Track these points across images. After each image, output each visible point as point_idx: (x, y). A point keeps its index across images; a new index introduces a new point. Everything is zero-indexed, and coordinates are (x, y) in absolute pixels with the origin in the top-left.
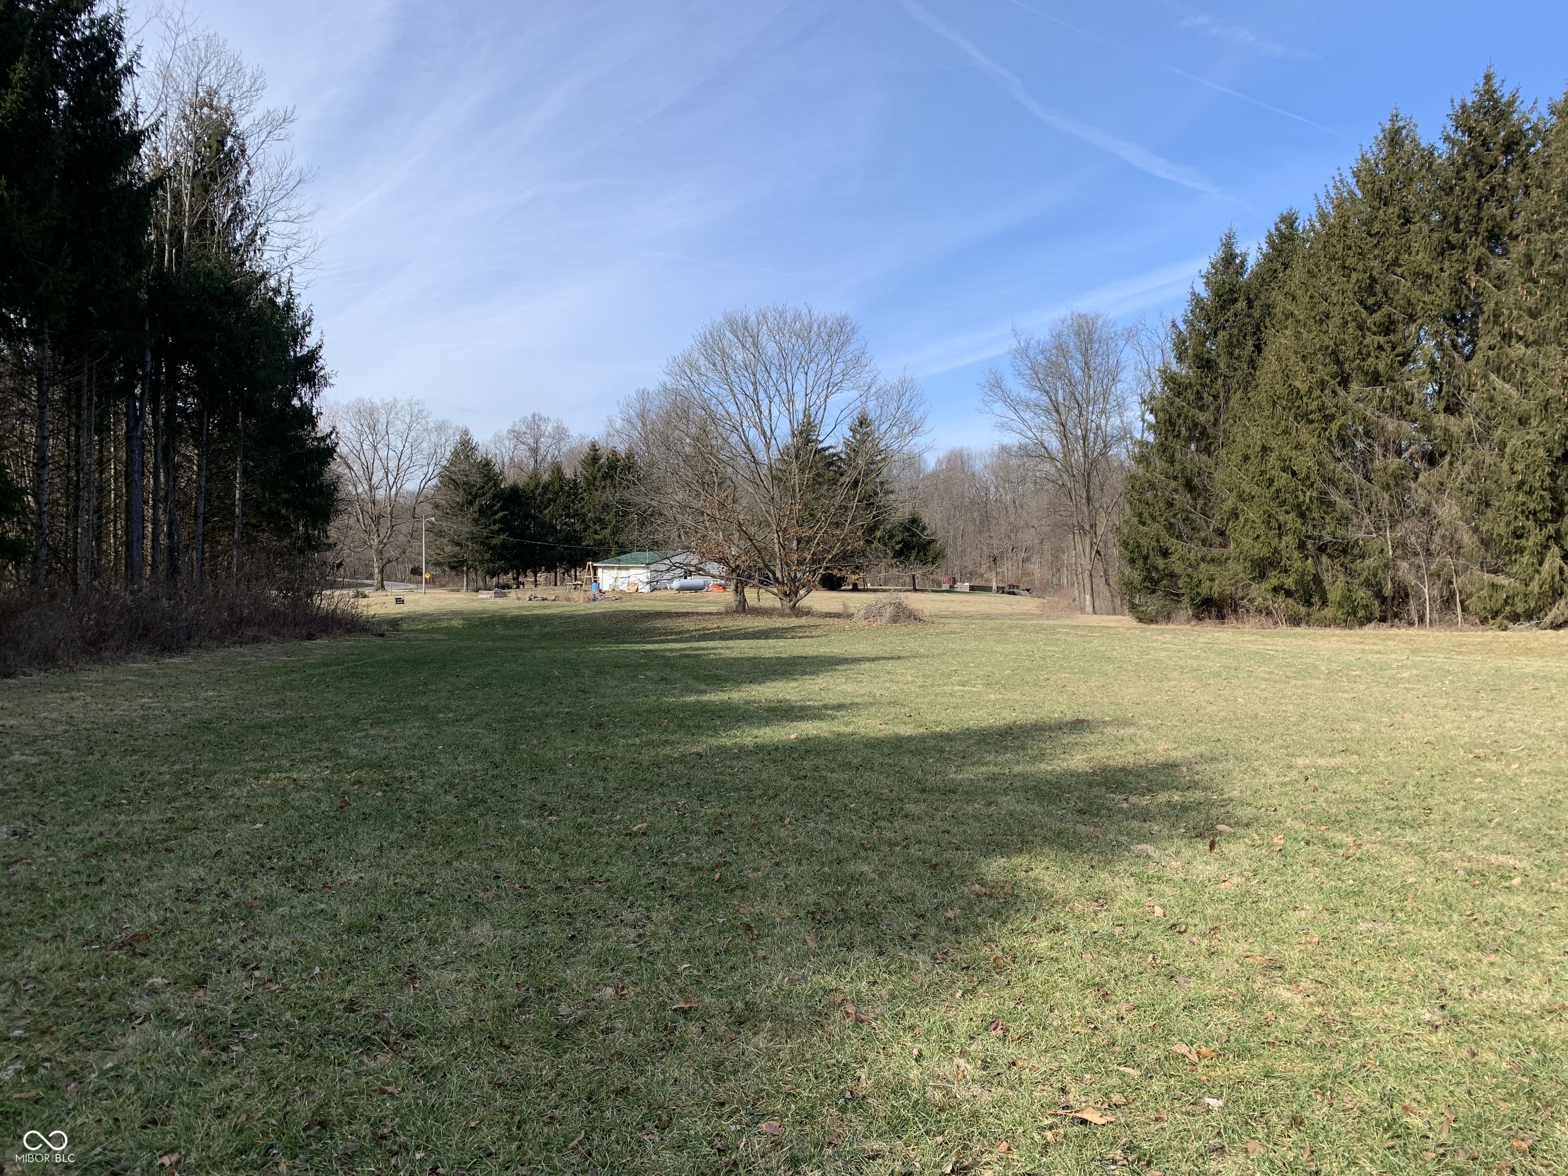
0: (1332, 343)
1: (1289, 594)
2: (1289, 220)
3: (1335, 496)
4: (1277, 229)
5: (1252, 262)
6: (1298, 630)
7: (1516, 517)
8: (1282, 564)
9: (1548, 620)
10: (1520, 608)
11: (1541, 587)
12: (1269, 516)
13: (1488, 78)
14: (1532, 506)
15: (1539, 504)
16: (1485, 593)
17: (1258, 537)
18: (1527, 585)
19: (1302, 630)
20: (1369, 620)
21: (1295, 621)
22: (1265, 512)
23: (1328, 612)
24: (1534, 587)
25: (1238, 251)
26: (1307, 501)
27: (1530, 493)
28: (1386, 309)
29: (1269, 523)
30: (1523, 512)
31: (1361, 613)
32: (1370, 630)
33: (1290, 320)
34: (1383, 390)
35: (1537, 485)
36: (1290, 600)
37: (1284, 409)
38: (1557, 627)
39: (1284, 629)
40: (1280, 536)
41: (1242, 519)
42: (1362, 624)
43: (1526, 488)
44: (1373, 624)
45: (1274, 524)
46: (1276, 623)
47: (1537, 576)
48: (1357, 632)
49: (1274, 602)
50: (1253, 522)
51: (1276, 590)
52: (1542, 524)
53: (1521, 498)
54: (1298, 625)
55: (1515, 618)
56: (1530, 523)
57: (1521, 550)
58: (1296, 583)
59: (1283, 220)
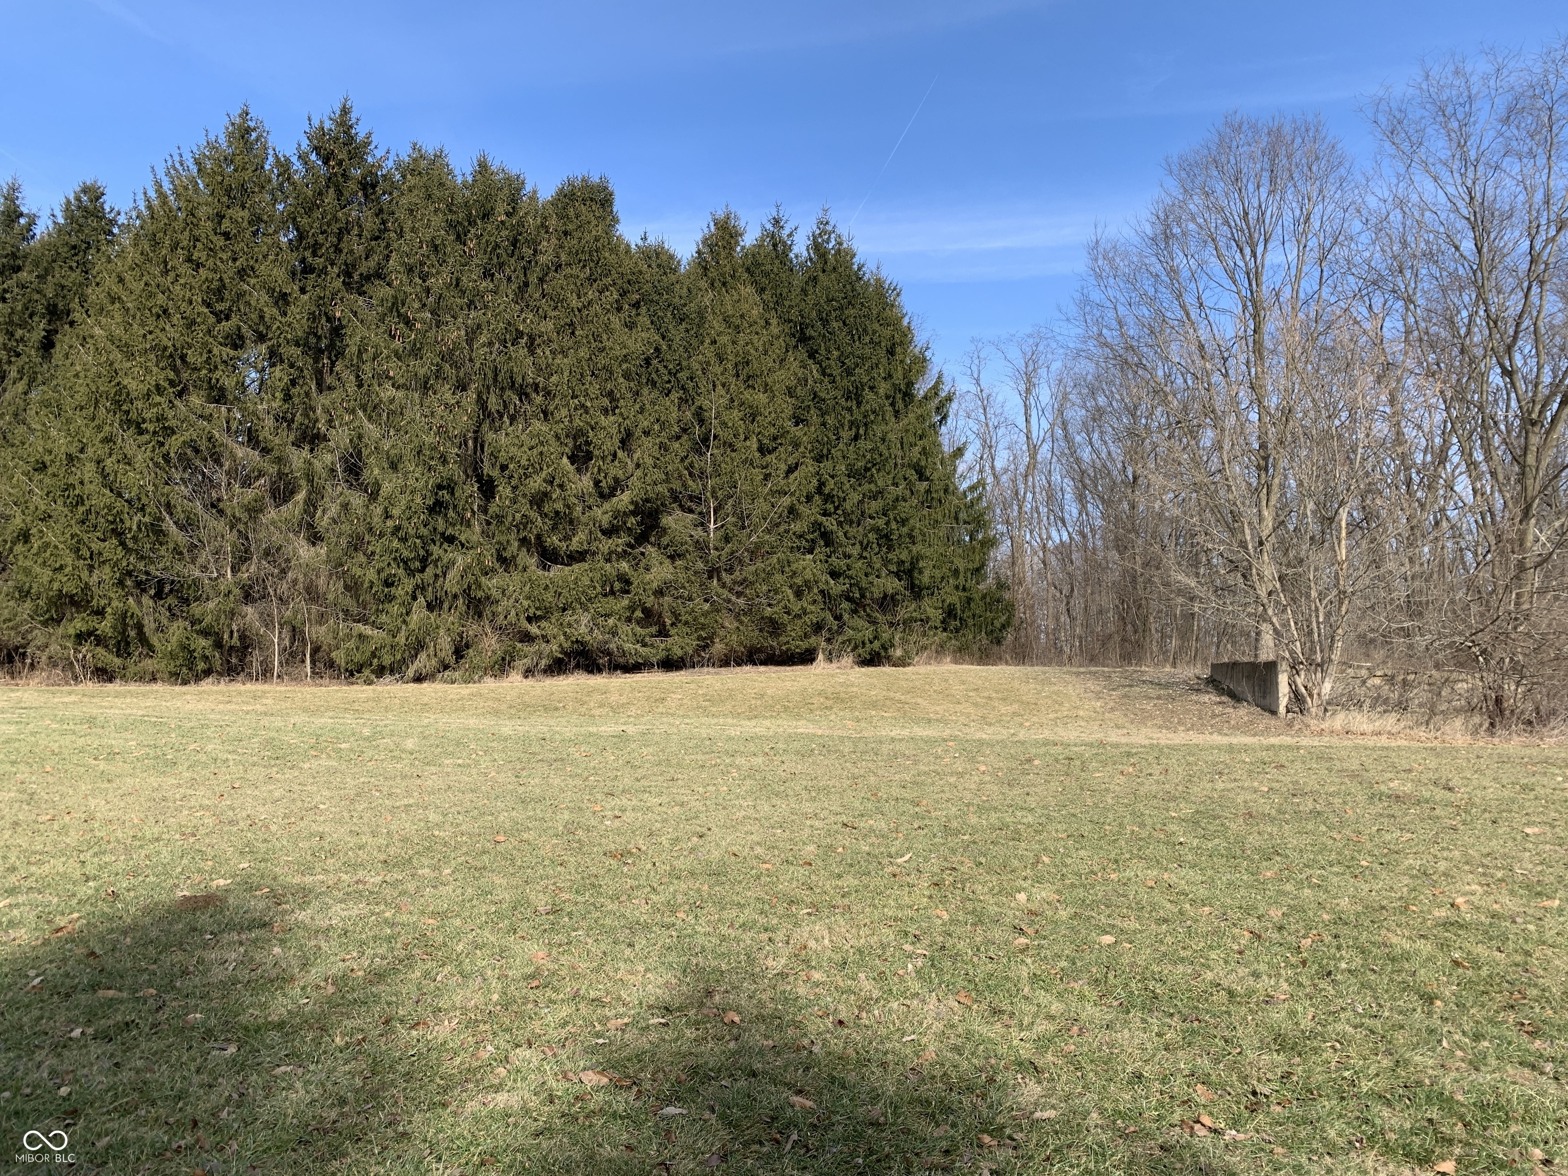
0: (170, 344)
1: (100, 641)
2: (94, 193)
3: (169, 525)
4: (78, 199)
5: (42, 228)
6: (110, 687)
7: (389, 564)
8: (94, 603)
9: (411, 672)
10: (387, 660)
11: (407, 639)
12: (79, 542)
13: (345, 111)
14: (406, 554)
15: (411, 551)
16: (351, 644)
17: (61, 568)
18: (394, 637)
19: (115, 687)
20: (207, 673)
21: (104, 674)
22: (72, 536)
23: (149, 664)
24: (401, 639)
25: (24, 210)
26: (135, 527)
27: (404, 540)
28: (235, 320)
29: (79, 550)
30: (395, 559)
31: (201, 666)
32: (207, 685)
33: (117, 305)
34: (229, 410)
35: (412, 532)
36: (99, 649)
37: (108, 411)
38: (419, 679)
39: (90, 686)
40: (91, 568)
41: (36, 544)
42: (198, 679)
43: (401, 534)
44: (210, 679)
45: (85, 552)
46: (76, 678)
47: (404, 627)
48: (191, 688)
49: (76, 651)
50: (56, 547)
51: (80, 638)
52: (411, 573)
53: (395, 544)
54: (110, 680)
55: (380, 672)
56: (401, 572)
57: (390, 599)
58: (114, 627)
59: (85, 190)
